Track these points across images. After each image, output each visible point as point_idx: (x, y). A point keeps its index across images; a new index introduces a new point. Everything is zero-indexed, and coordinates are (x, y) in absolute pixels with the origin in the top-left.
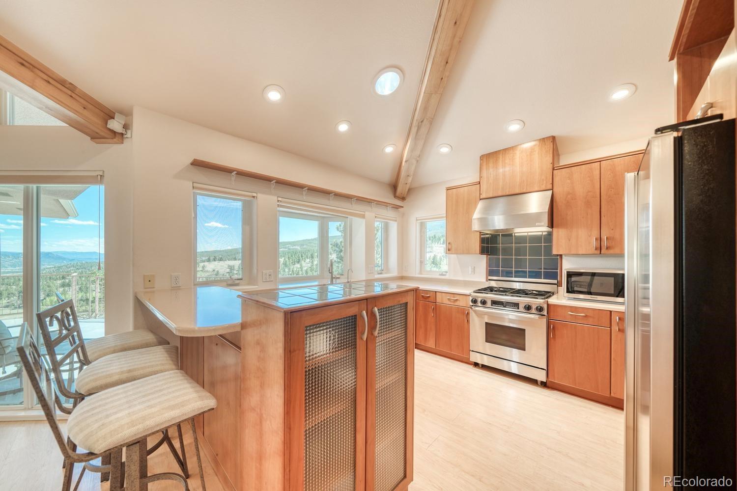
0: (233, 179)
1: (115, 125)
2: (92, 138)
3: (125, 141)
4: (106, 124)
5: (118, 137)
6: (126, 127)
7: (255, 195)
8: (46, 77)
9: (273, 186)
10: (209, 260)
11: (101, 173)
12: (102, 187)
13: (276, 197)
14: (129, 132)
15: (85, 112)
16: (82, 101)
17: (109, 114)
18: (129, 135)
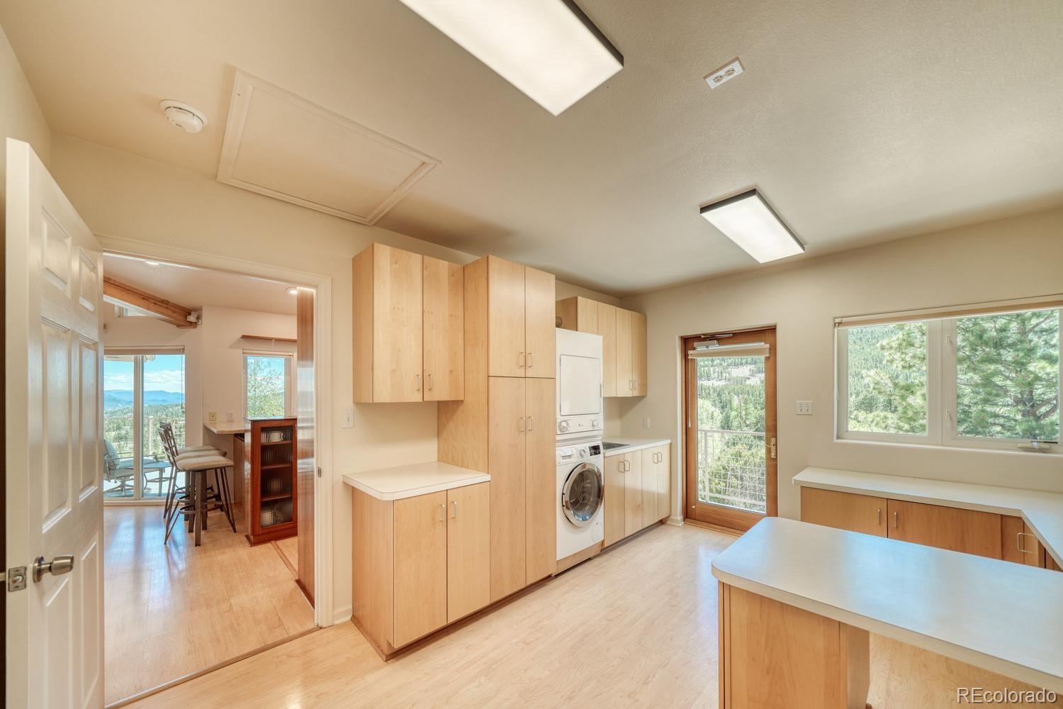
0: (273, 343)
1: (192, 318)
2: (178, 326)
3: (198, 327)
4: (186, 318)
5: (193, 325)
6: (198, 318)
7: (291, 354)
8: (154, 302)
11: (183, 347)
12: (184, 356)
14: (200, 321)
15: (174, 315)
16: (173, 308)
17: (187, 312)
18: (200, 323)
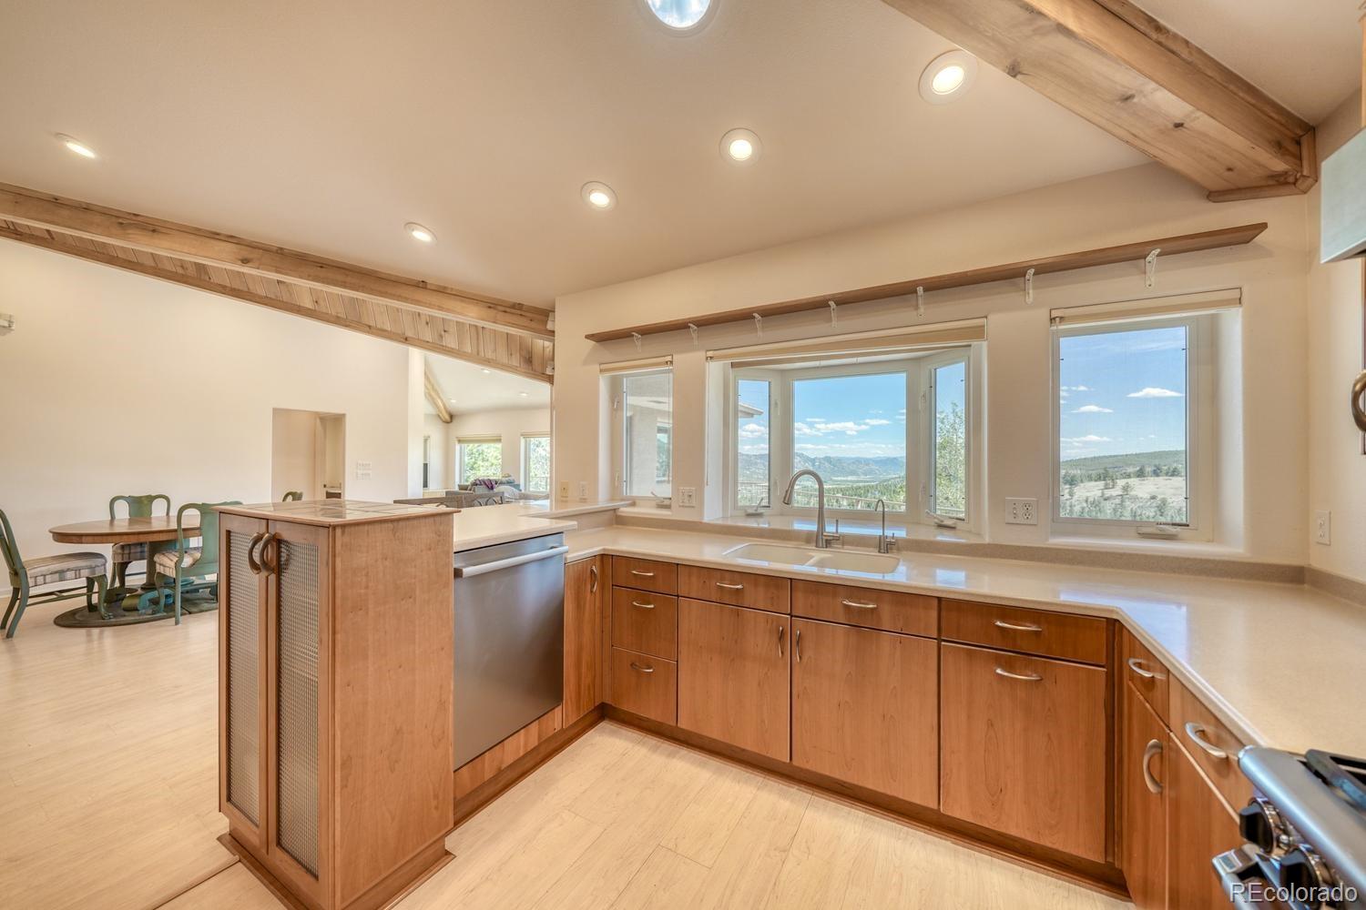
9: (694, 335)
10: (1141, 474)
13: (704, 353)
